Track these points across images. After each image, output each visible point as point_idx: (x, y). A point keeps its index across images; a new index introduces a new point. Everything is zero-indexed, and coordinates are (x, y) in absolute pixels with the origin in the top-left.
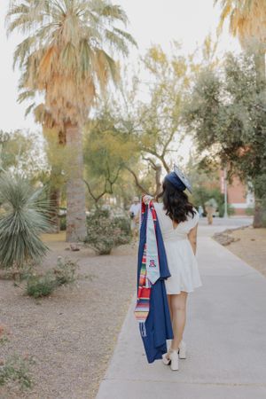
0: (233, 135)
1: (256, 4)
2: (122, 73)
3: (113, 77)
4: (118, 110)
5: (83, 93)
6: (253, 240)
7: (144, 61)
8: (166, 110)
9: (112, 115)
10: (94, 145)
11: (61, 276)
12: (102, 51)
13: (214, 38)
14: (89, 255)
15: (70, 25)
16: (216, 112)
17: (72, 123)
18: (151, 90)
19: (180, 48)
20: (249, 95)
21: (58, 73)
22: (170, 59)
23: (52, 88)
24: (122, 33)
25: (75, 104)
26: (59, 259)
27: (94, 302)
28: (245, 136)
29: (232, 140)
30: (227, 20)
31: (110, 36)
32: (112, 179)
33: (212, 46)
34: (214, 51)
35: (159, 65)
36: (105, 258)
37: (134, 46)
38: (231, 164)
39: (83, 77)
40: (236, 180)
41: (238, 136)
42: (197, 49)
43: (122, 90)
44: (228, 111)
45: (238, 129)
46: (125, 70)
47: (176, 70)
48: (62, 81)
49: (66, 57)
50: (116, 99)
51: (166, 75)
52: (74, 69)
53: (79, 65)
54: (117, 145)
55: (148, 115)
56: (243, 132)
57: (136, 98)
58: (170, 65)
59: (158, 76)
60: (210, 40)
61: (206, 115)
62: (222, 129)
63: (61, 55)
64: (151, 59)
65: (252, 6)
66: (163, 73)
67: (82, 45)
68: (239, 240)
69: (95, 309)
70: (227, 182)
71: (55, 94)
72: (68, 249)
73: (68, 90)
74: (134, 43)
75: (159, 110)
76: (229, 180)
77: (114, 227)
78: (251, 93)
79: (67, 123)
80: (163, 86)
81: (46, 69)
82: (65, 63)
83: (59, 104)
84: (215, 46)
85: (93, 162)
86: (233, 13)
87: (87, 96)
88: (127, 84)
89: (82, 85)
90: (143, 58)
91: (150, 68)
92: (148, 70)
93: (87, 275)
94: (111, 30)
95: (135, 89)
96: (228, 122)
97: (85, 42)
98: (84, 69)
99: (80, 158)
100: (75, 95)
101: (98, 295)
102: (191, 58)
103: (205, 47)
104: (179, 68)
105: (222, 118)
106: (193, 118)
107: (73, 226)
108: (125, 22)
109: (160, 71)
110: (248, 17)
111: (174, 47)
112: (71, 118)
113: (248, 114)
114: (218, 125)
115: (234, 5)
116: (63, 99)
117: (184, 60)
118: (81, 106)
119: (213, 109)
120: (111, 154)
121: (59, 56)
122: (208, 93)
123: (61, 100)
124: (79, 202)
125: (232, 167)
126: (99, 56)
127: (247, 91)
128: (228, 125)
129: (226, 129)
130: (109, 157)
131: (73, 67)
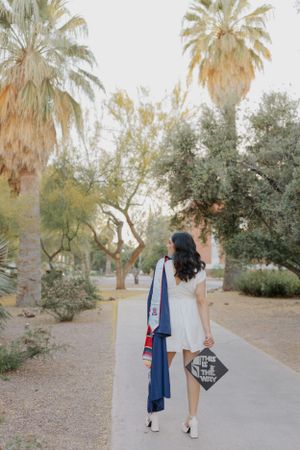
0: (210, 191)
1: (226, 56)
2: (84, 114)
4: (78, 158)
5: (43, 137)
6: (227, 304)
7: (109, 107)
8: (132, 161)
9: (71, 162)
10: (53, 196)
11: (33, 346)
12: (66, 93)
13: (184, 88)
15: (33, 63)
16: (191, 166)
17: (29, 170)
18: (114, 137)
19: (147, 95)
20: (227, 150)
21: (15, 113)
22: (136, 105)
23: (6, 130)
24: (88, 75)
25: (33, 149)
27: (70, 375)
28: (222, 192)
29: (210, 196)
31: (75, 77)
32: (70, 235)
33: (182, 95)
34: (184, 100)
35: (124, 111)
37: (101, 90)
38: (205, 221)
39: (44, 119)
41: (215, 192)
42: (166, 98)
44: (205, 166)
45: (215, 184)
46: (87, 114)
47: (143, 117)
48: (19, 122)
49: (25, 97)
51: (132, 123)
52: (34, 111)
53: (40, 107)
54: (80, 197)
55: (112, 166)
56: (221, 188)
57: (99, 145)
58: (136, 112)
59: (123, 123)
60: (180, 89)
61: (181, 168)
62: (200, 184)
63: (20, 93)
64: (116, 105)
65: (223, 58)
66: (129, 121)
67: (45, 85)
71: (10, 136)
72: (21, 315)
74: (101, 86)
79: (24, 170)
80: (129, 134)
81: (1, 108)
82: (24, 103)
83: (15, 148)
84: (185, 96)
85: (51, 215)
86: (203, 62)
87: (47, 140)
88: (88, 130)
89: (42, 128)
90: (107, 103)
91: (114, 114)
92: (112, 116)
93: (61, 344)
94: (76, 70)
95: (97, 135)
96: (205, 177)
97: (47, 81)
98: (45, 111)
99: (36, 210)
100: (34, 139)
102: (159, 105)
103: (174, 96)
104: (146, 115)
105: (199, 173)
106: (167, 171)
107: (25, 288)
108: (91, 63)
109: (125, 117)
110: (218, 69)
111: (141, 94)
112: (28, 164)
113: (226, 169)
114: (194, 179)
115: (203, 56)
116: (20, 142)
117: (152, 108)
118: (40, 151)
119: (188, 163)
120: (72, 207)
121: (16, 96)
122: (184, 145)
123: (17, 143)
124: (33, 260)
125: (206, 225)
126: (62, 97)
127: (224, 146)
128: (205, 180)
129: (203, 184)
130: (69, 210)
131: (33, 108)
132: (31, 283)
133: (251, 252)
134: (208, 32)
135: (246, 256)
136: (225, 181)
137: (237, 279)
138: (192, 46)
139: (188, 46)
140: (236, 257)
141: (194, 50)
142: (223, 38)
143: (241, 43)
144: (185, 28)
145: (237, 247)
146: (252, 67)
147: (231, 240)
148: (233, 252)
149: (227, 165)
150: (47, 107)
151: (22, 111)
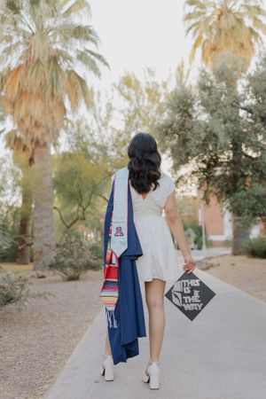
1: (226, 34)
2: (95, 97)
3: (85, 96)
4: (91, 135)
5: (52, 111)
6: (233, 265)
7: (119, 88)
9: (84, 140)
11: (5, 292)
12: (73, 71)
13: (187, 66)
15: (39, 42)
16: (190, 127)
17: (41, 143)
18: (125, 116)
19: (153, 75)
20: (223, 108)
21: (26, 91)
22: (143, 85)
23: (20, 107)
24: (93, 54)
25: (44, 123)
27: (46, 323)
30: (199, 51)
31: (82, 57)
32: (84, 204)
33: (185, 73)
34: (187, 77)
35: (133, 92)
37: (106, 67)
38: (208, 183)
39: (53, 95)
40: (213, 200)
43: (95, 116)
46: (99, 93)
47: (150, 96)
48: (30, 99)
49: (34, 74)
50: (89, 123)
51: (141, 103)
52: (42, 87)
53: (48, 83)
56: (219, 144)
57: (110, 123)
58: (144, 92)
59: (131, 102)
60: (182, 66)
61: (180, 130)
62: (197, 142)
63: (29, 72)
64: (125, 87)
65: (223, 36)
66: (138, 100)
67: (52, 63)
68: (218, 265)
69: (45, 331)
70: (205, 202)
71: (22, 113)
72: (33, 276)
73: (36, 109)
74: (106, 64)
79: (37, 143)
81: (13, 87)
82: (33, 81)
83: (27, 123)
84: (188, 73)
85: (64, 185)
86: (204, 43)
87: (57, 114)
88: (100, 110)
89: (51, 104)
90: (117, 85)
91: (124, 95)
92: (122, 97)
94: (83, 50)
95: (108, 116)
96: (203, 135)
97: (54, 59)
98: (53, 87)
100: (44, 114)
102: (165, 85)
103: (178, 74)
104: (153, 93)
105: (197, 131)
106: (166, 134)
107: (40, 252)
108: (96, 43)
109: (133, 97)
110: (219, 47)
111: (147, 74)
112: (40, 138)
113: (223, 127)
114: (192, 139)
115: (205, 37)
116: (31, 118)
117: (158, 86)
118: (50, 125)
119: (186, 124)
120: (82, 176)
121: (26, 74)
122: (181, 107)
123: (29, 119)
125: (208, 187)
126: (69, 75)
127: (221, 104)
128: (203, 138)
129: (201, 142)
130: (80, 179)
131: (41, 84)
132: (45, 248)
133: (253, 209)
134: (208, 14)
135: (248, 214)
137: (244, 243)
138: (194, 28)
139: (190, 28)
141: (195, 33)
142: (222, 17)
143: (240, 21)
144: (187, 12)
146: (251, 43)
149: (225, 122)
150: (55, 83)
151: (31, 88)
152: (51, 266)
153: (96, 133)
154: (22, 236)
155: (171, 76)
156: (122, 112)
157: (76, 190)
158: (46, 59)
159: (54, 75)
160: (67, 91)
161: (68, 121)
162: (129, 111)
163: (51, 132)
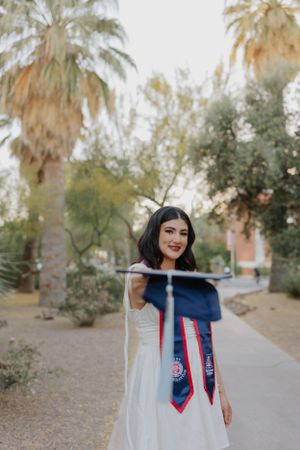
1: (274, 34)
2: (117, 101)
3: (107, 104)
4: (111, 146)
5: (66, 120)
6: (273, 309)
7: (145, 92)
8: (168, 149)
9: (103, 152)
10: (80, 186)
12: (94, 73)
13: (226, 69)
14: (66, 327)
15: (55, 37)
16: (232, 148)
17: (54, 156)
18: (152, 125)
19: (187, 78)
20: (275, 128)
21: (38, 95)
22: (174, 89)
23: (29, 113)
24: (117, 52)
25: (57, 134)
26: (12, 342)
28: (270, 177)
29: (254, 183)
30: (241, 52)
31: (105, 55)
32: (100, 228)
33: (224, 77)
34: (226, 82)
35: (161, 97)
36: (86, 333)
37: (133, 69)
38: (250, 214)
39: (69, 100)
41: (261, 178)
43: (116, 124)
44: (249, 147)
46: (122, 99)
47: (182, 102)
48: (42, 104)
49: (48, 75)
50: (109, 132)
51: (170, 107)
52: (57, 91)
53: (64, 86)
54: (109, 186)
55: (147, 154)
56: (268, 173)
57: (134, 134)
58: (174, 98)
59: (159, 110)
61: (221, 151)
62: (242, 168)
63: (43, 72)
64: (153, 91)
65: (270, 35)
66: (166, 106)
67: (70, 62)
68: (255, 308)
70: (244, 236)
71: (32, 120)
72: (38, 317)
73: (49, 116)
74: (133, 65)
75: (160, 148)
76: (247, 233)
77: (99, 290)
78: (277, 126)
79: (48, 157)
80: (166, 121)
81: (22, 89)
82: (46, 82)
83: (38, 133)
85: (78, 207)
86: (247, 42)
87: (73, 124)
88: (123, 116)
89: (66, 111)
90: (143, 88)
91: (151, 100)
92: (149, 102)
93: (52, 368)
94: (105, 47)
95: (132, 123)
96: (249, 160)
97: (72, 58)
98: (69, 91)
99: (60, 201)
100: (58, 122)
101: (66, 400)
102: (199, 90)
103: (216, 78)
104: (185, 101)
105: (242, 155)
106: (205, 155)
107: (48, 286)
108: (122, 40)
109: (162, 104)
110: (265, 48)
111: (180, 77)
112: (52, 150)
113: (274, 151)
114: (236, 163)
115: (248, 36)
116: (43, 127)
117: (191, 91)
118: (64, 136)
119: (229, 144)
120: (100, 197)
121: (39, 74)
122: (224, 124)
123: (40, 127)
124: (57, 256)
125: (250, 217)
127: (272, 123)
128: (250, 163)
129: (247, 169)
130: (97, 201)
131: (56, 88)
132: (53, 280)
134: (253, 9)
135: (298, 255)
136: (272, 166)
137: (284, 280)
138: (236, 24)
139: (231, 24)
140: (285, 255)
141: (237, 30)
142: (271, 14)
143: (291, 18)
144: (229, 5)
145: (287, 245)
147: (279, 236)
148: (281, 250)
149: (276, 146)
150: (72, 87)
151: (44, 92)
152: (61, 308)
153: (117, 145)
154: (27, 263)
155: (207, 79)
156: (148, 119)
157: (92, 214)
158: (63, 57)
159: (72, 77)
160: (87, 95)
161: (86, 128)
162: (157, 120)
163: (65, 144)
